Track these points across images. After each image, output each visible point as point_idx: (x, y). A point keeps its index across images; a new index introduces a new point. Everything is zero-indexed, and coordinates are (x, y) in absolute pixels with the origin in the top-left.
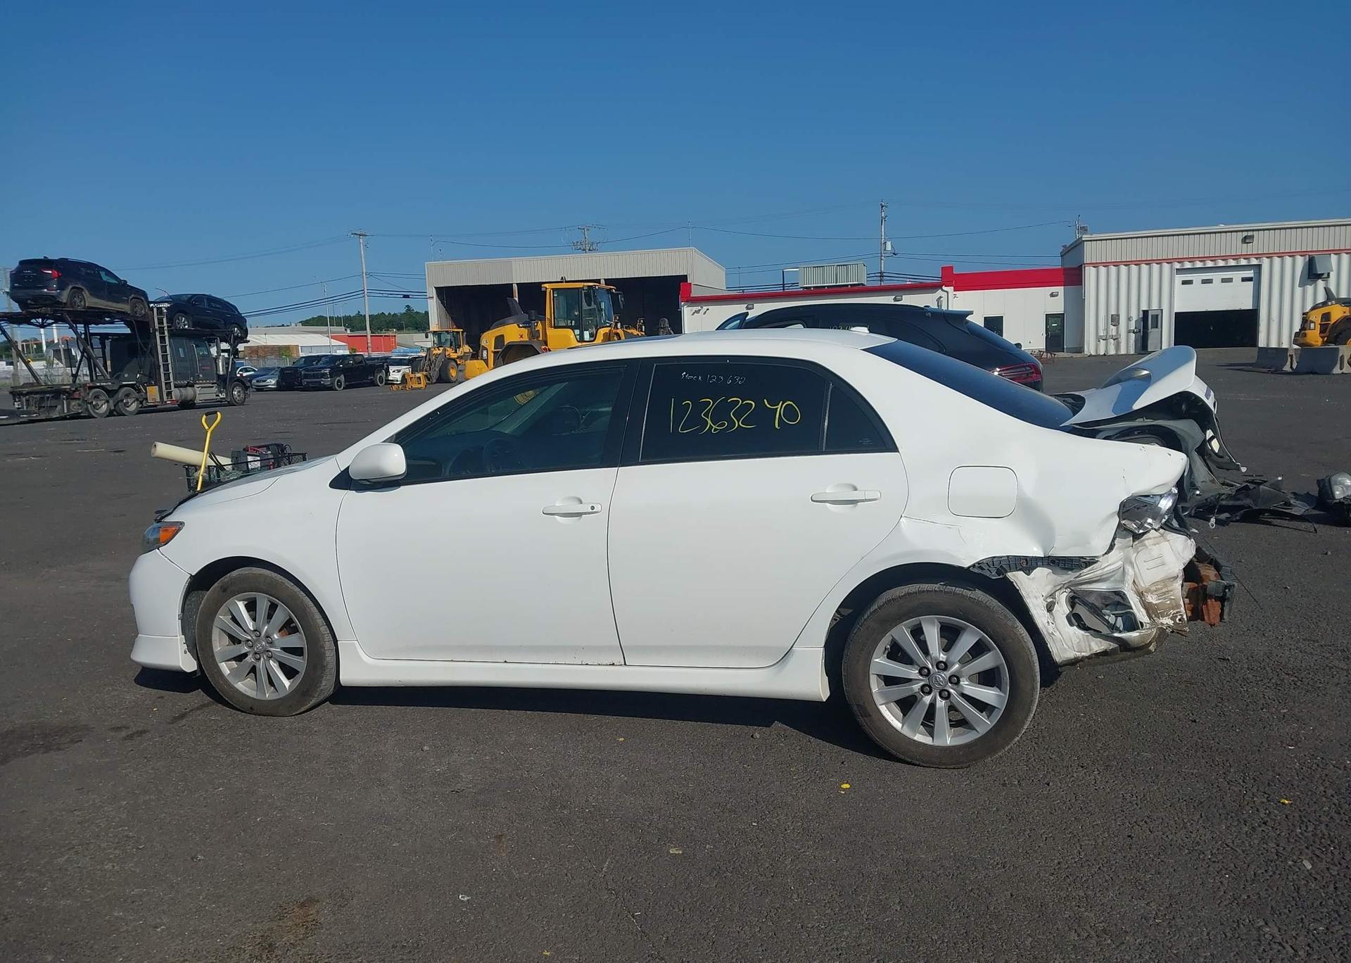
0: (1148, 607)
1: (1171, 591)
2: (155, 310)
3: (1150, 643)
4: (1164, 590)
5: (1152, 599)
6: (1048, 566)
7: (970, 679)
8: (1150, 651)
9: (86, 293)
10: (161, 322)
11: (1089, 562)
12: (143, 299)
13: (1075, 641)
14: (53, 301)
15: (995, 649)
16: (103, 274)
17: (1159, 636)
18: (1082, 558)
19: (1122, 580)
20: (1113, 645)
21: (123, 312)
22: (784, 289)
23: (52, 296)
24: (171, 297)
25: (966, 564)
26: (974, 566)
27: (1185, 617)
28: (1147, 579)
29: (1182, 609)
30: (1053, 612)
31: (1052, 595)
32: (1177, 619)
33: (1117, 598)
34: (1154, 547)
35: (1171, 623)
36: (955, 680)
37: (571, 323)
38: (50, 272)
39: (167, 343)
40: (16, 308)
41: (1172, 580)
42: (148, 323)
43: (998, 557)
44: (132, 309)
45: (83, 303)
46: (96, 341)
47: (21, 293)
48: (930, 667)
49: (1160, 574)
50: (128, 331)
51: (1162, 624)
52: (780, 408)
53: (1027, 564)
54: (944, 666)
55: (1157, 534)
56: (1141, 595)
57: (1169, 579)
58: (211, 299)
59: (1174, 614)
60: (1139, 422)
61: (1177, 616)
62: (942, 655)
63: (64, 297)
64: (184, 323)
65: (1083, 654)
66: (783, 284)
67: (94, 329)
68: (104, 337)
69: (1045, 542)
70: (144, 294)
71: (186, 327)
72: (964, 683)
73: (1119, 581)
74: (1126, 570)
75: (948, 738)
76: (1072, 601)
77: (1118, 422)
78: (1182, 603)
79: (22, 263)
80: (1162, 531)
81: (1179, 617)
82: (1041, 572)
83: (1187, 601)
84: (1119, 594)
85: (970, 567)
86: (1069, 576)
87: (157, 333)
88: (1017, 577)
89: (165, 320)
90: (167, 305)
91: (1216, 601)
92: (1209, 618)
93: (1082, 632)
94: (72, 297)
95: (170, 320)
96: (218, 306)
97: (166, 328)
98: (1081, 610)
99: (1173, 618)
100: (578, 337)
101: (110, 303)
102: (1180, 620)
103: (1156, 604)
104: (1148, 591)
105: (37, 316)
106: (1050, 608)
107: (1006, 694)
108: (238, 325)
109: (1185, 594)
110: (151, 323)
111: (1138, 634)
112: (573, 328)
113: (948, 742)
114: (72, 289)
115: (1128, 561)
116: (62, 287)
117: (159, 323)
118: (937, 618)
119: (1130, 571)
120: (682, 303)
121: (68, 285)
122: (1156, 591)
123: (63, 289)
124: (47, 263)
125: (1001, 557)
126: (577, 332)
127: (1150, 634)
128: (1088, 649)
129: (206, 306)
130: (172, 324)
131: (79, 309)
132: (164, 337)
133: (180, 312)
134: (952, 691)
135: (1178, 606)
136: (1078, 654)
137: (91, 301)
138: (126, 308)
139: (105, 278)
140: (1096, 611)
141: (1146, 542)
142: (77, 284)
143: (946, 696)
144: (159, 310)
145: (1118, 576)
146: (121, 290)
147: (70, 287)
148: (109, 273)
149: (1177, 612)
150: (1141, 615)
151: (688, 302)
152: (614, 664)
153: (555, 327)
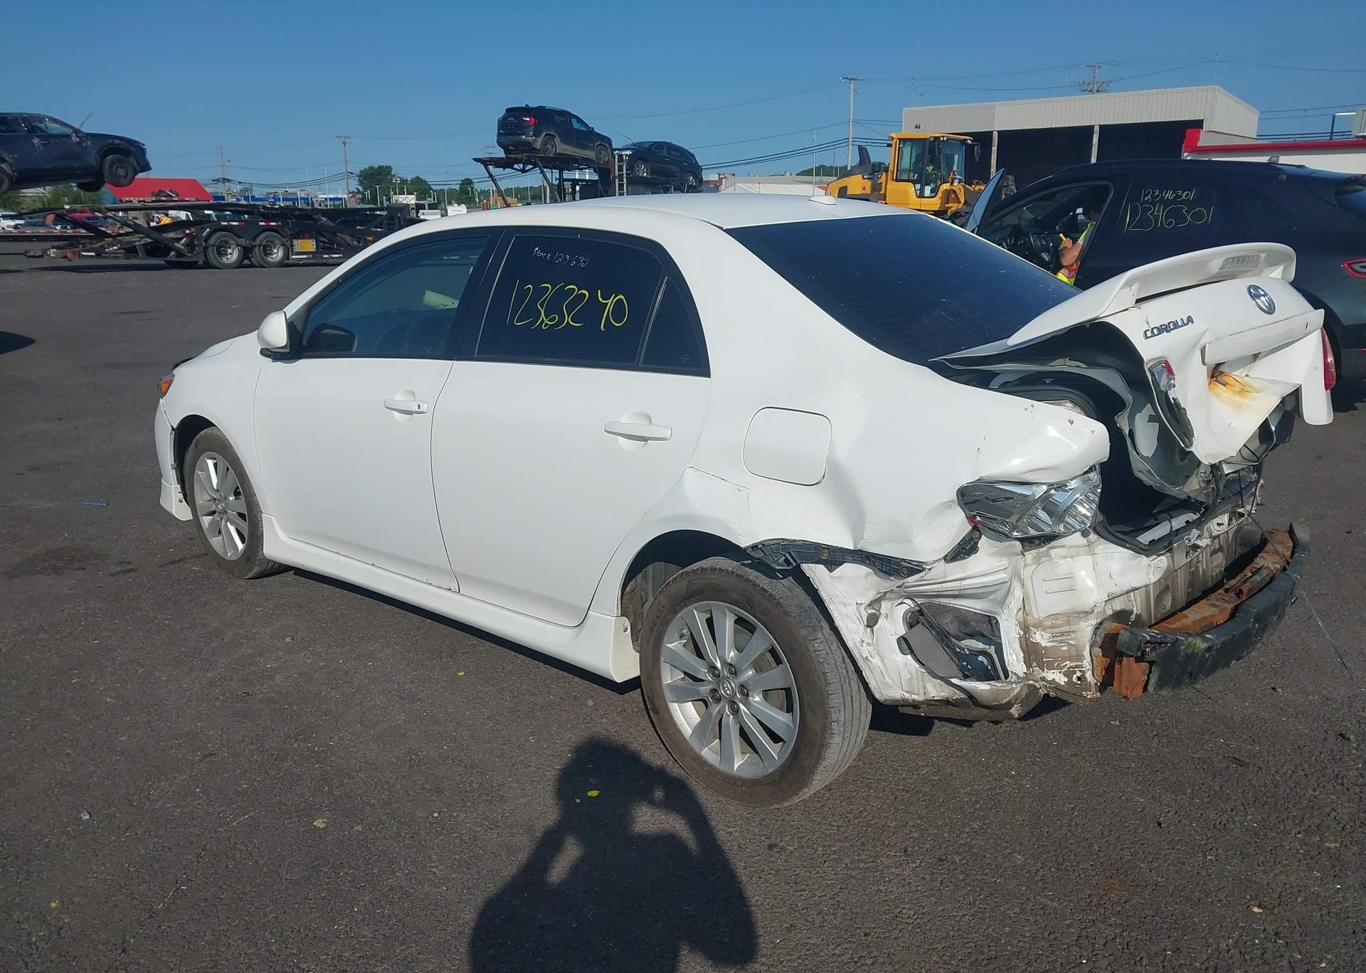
0: (1032, 653)
1: (1073, 632)
2: (617, 157)
3: (1009, 705)
4: (1064, 629)
5: (1040, 638)
6: (862, 562)
7: (766, 693)
8: (1011, 714)
9: (557, 140)
10: (621, 169)
11: (914, 568)
12: (608, 146)
13: (905, 676)
14: (529, 147)
15: (785, 663)
16: (574, 121)
17: (1027, 696)
18: (904, 560)
19: (1002, 603)
20: (959, 695)
21: (589, 159)
22: (1331, 139)
23: (529, 143)
24: (634, 145)
25: (744, 543)
26: (754, 547)
27: (1089, 675)
28: (1043, 606)
29: (1087, 663)
30: (875, 628)
31: (875, 603)
32: (1075, 676)
33: (985, 628)
34: (1062, 562)
35: (1061, 679)
36: (745, 690)
37: (914, 176)
38: (528, 119)
39: (625, 190)
40: (502, 153)
41: (1082, 615)
42: (609, 170)
43: (787, 540)
44: (597, 156)
45: (554, 150)
46: (568, 185)
47: (506, 140)
48: (719, 666)
49: (1062, 604)
50: (596, 177)
51: (1043, 679)
52: (610, 303)
53: (833, 557)
54: (734, 670)
55: (1084, 541)
56: (1025, 628)
57: (1077, 613)
58: (671, 147)
59: (1071, 667)
60: (1062, 365)
61: (1075, 672)
62: (731, 655)
63: (538, 145)
64: (643, 172)
65: (914, 697)
66: (1332, 132)
67: (567, 175)
68: (575, 182)
69: (857, 528)
70: (608, 141)
71: (645, 174)
72: (755, 699)
73: (998, 601)
74: (1012, 588)
75: (739, 762)
76: (914, 620)
78: (1086, 653)
79: (507, 110)
80: (1093, 536)
81: (1079, 674)
82: (849, 570)
83: (1098, 651)
84: (992, 622)
85: (748, 547)
86: (892, 583)
87: (617, 180)
88: (816, 572)
89: (624, 167)
90: (629, 152)
91: (1136, 662)
92: (1120, 685)
93: (917, 665)
94: (545, 143)
95: (631, 168)
96: (677, 154)
97: (625, 175)
98: (922, 636)
99: (1069, 674)
100: (918, 192)
101: (577, 150)
102: (1079, 679)
103: (1045, 648)
104: (1039, 625)
105: (518, 162)
106: (872, 622)
107: (796, 725)
108: (691, 172)
109: (1099, 640)
110: (612, 170)
111: (988, 687)
112: (914, 182)
113: (736, 768)
114: (547, 134)
115: (1016, 575)
116: (537, 135)
117: (619, 171)
118: (727, 607)
119: (1017, 592)
120: (1185, 154)
121: (542, 133)
122: (1051, 628)
123: (539, 136)
124: (527, 111)
125: (794, 541)
126: (918, 186)
127: (1008, 692)
128: (922, 691)
129: (665, 154)
130: (632, 171)
131: (551, 155)
132: (623, 184)
133: (640, 159)
134: (742, 706)
135: (1080, 657)
136: (907, 695)
137: (562, 148)
138: (591, 154)
139: (576, 125)
140: (944, 637)
141: (1053, 552)
142: (549, 131)
143: (736, 711)
144: (620, 156)
145: (999, 595)
146: (589, 137)
147: (544, 134)
148: (580, 120)
149: (1077, 666)
150: (1015, 660)
151: (1192, 152)
152: (450, 589)
153: (897, 180)
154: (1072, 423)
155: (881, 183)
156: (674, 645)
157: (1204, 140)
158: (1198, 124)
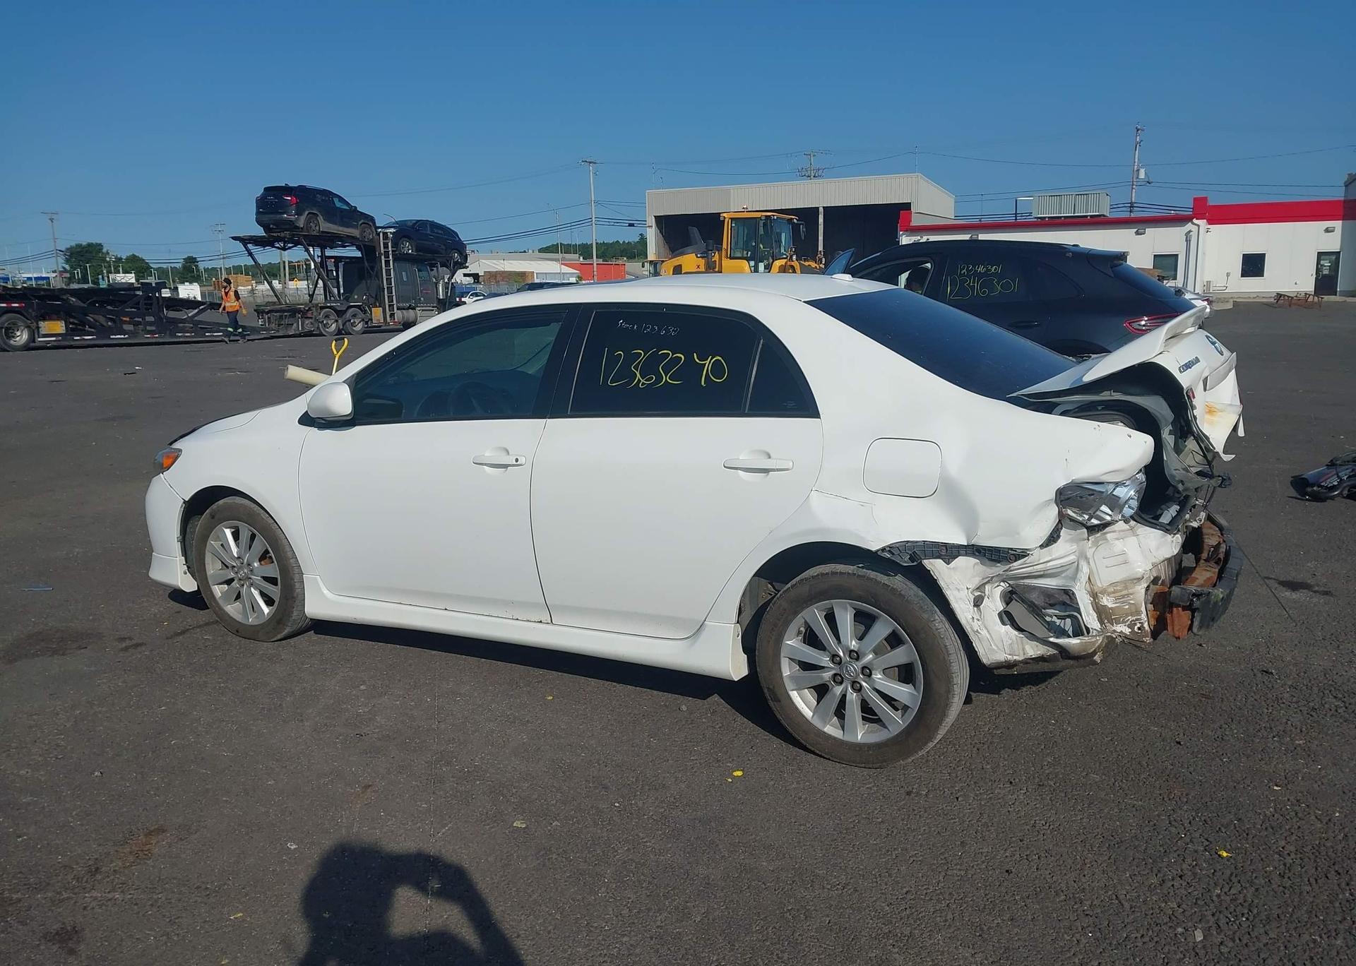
0: (1102, 613)
1: (1131, 594)
2: (381, 235)
3: (1094, 653)
4: (1123, 593)
5: (1107, 601)
6: (973, 555)
7: (884, 671)
8: (1095, 661)
9: (321, 218)
10: (386, 246)
11: (1021, 554)
12: (371, 224)
13: (1007, 642)
14: (292, 226)
15: (908, 642)
16: (336, 200)
17: (1107, 646)
18: (1012, 549)
19: (1074, 578)
20: (1052, 651)
21: (353, 237)
22: (1016, 219)
23: (291, 221)
24: (397, 223)
25: (874, 547)
26: (883, 550)
27: (1146, 625)
28: (1105, 578)
29: (1144, 616)
30: (981, 607)
31: (980, 588)
32: (1136, 627)
33: (1065, 598)
34: (1117, 542)
35: (1127, 631)
36: (867, 671)
37: (747, 254)
38: (290, 198)
39: (392, 267)
40: (260, 232)
41: (1135, 581)
42: (374, 247)
43: (912, 542)
44: (361, 234)
45: (317, 228)
46: (330, 264)
47: (266, 218)
48: (841, 654)
49: (1119, 575)
50: (358, 254)
51: (1115, 631)
52: (708, 363)
53: (948, 552)
54: (855, 655)
55: (1126, 527)
56: (1094, 596)
57: (1131, 580)
58: (434, 225)
59: (1133, 620)
60: (1106, 396)
61: (1136, 624)
62: (854, 643)
63: (301, 223)
64: (408, 248)
65: (1015, 658)
66: (1016, 214)
67: (329, 252)
68: (338, 259)
69: (970, 529)
70: (372, 220)
71: (410, 251)
72: (877, 676)
73: (1071, 578)
74: (1080, 566)
75: (861, 733)
76: (1008, 597)
77: (1073, 394)
78: (1143, 609)
79: (266, 189)
80: (1133, 523)
81: (1139, 625)
82: (962, 561)
83: (1151, 607)
84: (1069, 593)
85: (878, 551)
86: (998, 569)
87: (383, 257)
88: (935, 566)
89: (390, 244)
90: (392, 230)
91: (1183, 610)
92: (1173, 629)
93: (1016, 633)
94: (308, 221)
95: (395, 245)
96: (440, 232)
97: (390, 252)
98: (1017, 609)
99: (1131, 626)
100: (753, 269)
101: (341, 228)
102: (1139, 629)
103: (1111, 608)
104: (1104, 592)
105: (279, 239)
106: (978, 602)
107: (919, 694)
108: (459, 251)
109: (1150, 598)
110: (378, 249)
111: (1078, 641)
112: (748, 259)
113: (859, 737)
114: (309, 213)
115: (1083, 556)
116: (299, 213)
117: (384, 248)
118: (849, 603)
119: (1085, 569)
120: (901, 233)
121: (304, 211)
122: (1114, 593)
123: (301, 215)
124: (287, 190)
125: (917, 542)
126: (752, 263)
127: (1094, 643)
128: (1022, 653)
129: (429, 232)
130: (397, 248)
131: (315, 233)
132: (389, 261)
133: (405, 237)
134: (864, 684)
135: (1138, 612)
136: (1009, 657)
137: (325, 226)
138: (355, 232)
139: (338, 204)
140: (1035, 610)
141: (1108, 536)
142: (312, 210)
143: (859, 690)
144: (385, 234)
145: (1070, 572)
146: (352, 215)
147: (307, 213)
148: (341, 199)
149: (1137, 620)
150: (1090, 618)
151: (907, 231)
152: (541, 622)
153: (731, 258)
154: (1130, 436)
155: (715, 261)
156: (792, 642)
157: (916, 221)
158: (907, 206)
